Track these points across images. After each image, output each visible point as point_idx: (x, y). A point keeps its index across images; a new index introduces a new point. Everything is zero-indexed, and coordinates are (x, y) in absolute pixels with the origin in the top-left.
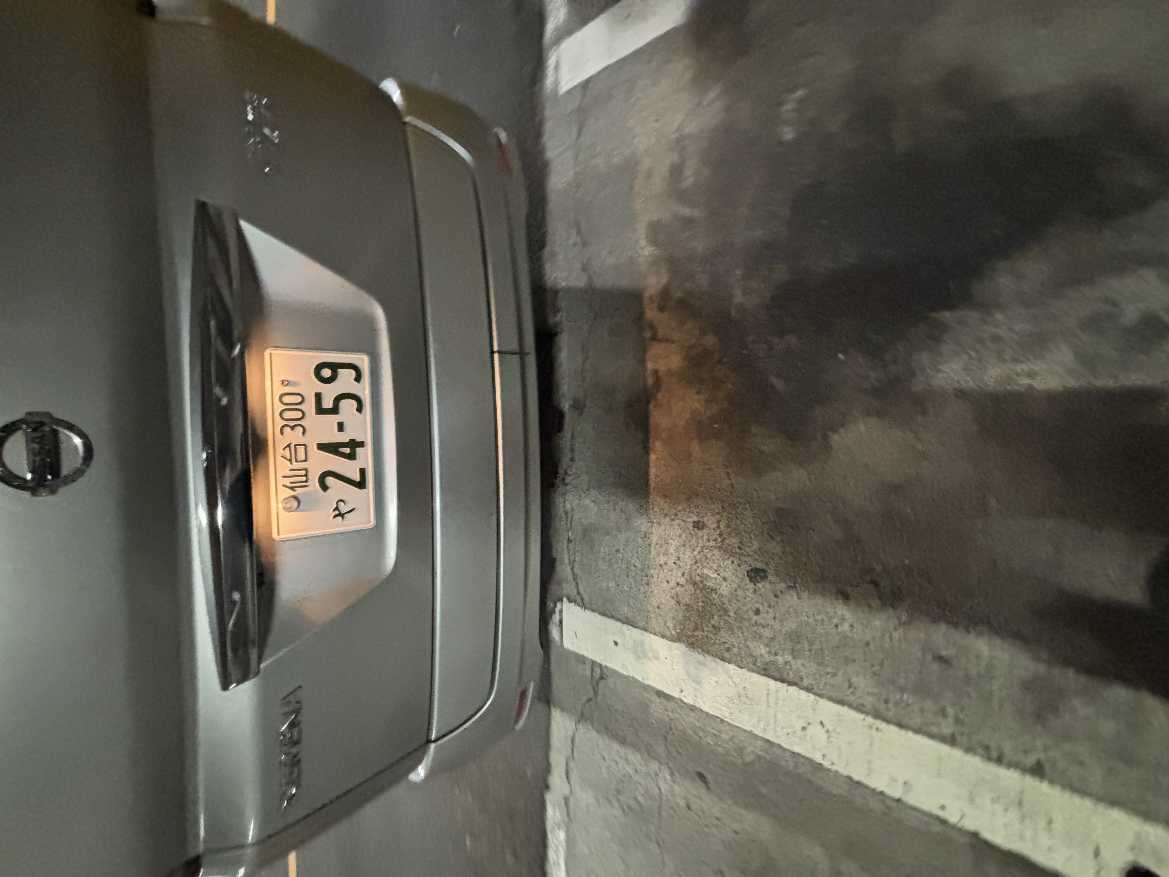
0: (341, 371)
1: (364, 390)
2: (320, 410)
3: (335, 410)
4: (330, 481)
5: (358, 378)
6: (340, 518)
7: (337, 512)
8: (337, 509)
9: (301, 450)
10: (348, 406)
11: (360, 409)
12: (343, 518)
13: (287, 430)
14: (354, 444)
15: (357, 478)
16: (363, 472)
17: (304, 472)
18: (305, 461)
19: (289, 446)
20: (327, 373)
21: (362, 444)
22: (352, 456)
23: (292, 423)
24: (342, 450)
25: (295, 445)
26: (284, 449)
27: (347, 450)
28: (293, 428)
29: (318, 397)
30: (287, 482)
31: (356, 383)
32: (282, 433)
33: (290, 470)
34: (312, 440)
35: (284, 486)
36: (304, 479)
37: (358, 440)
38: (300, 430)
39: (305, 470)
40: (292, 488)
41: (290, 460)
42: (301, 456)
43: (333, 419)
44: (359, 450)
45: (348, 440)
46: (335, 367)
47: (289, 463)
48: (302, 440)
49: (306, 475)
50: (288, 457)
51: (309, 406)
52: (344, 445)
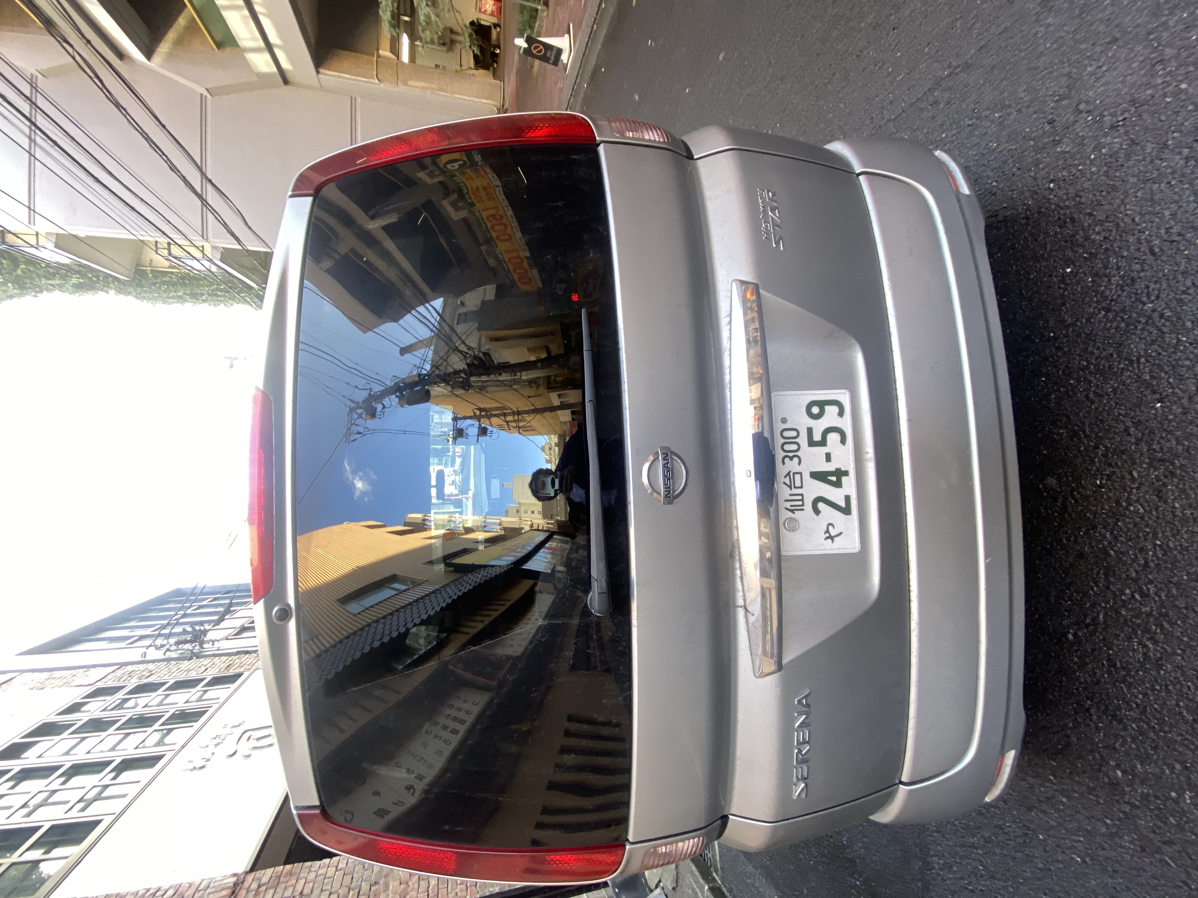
0: (827, 408)
1: (846, 424)
2: (812, 443)
3: (823, 443)
4: (821, 506)
5: (841, 414)
6: (830, 540)
7: (827, 535)
8: (827, 531)
9: (797, 477)
10: (833, 438)
11: (843, 441)
12: (833, 541)
13: (787, 460)
14: (840, 473)
15: (843, 504)
16: (847, 498)
17: (800, 498)
18: (801, 487)
19: (789, 474)
20: (815, 410)
21: (846, 473)
22: (838, 484)
23: (791, 454)
24: (829, 478)
25: (794, 474)
26: (785, 477)
27: (834, 479)
28: (791, 458)
29: (810, 431)
30: (788, 505)
31: (839, 418)
32: (784, 463)
33: (791, 495)
34: (806, 469)
35: (786, 509)
36: (800, 503)
37: (843, 469)
38: (796, 460)
39: (802, 495)
40: (792, 511)
41: (790, 487)
42: (798, 484)
43: (823, 450)
44: (844, 479)
45: (832, 469)
46: (822, 404)
47: (788, 489)
48: (797, 469)
49: (802, 500)
50: (789, 483)
51: (803, 440)
52: (831, 474)
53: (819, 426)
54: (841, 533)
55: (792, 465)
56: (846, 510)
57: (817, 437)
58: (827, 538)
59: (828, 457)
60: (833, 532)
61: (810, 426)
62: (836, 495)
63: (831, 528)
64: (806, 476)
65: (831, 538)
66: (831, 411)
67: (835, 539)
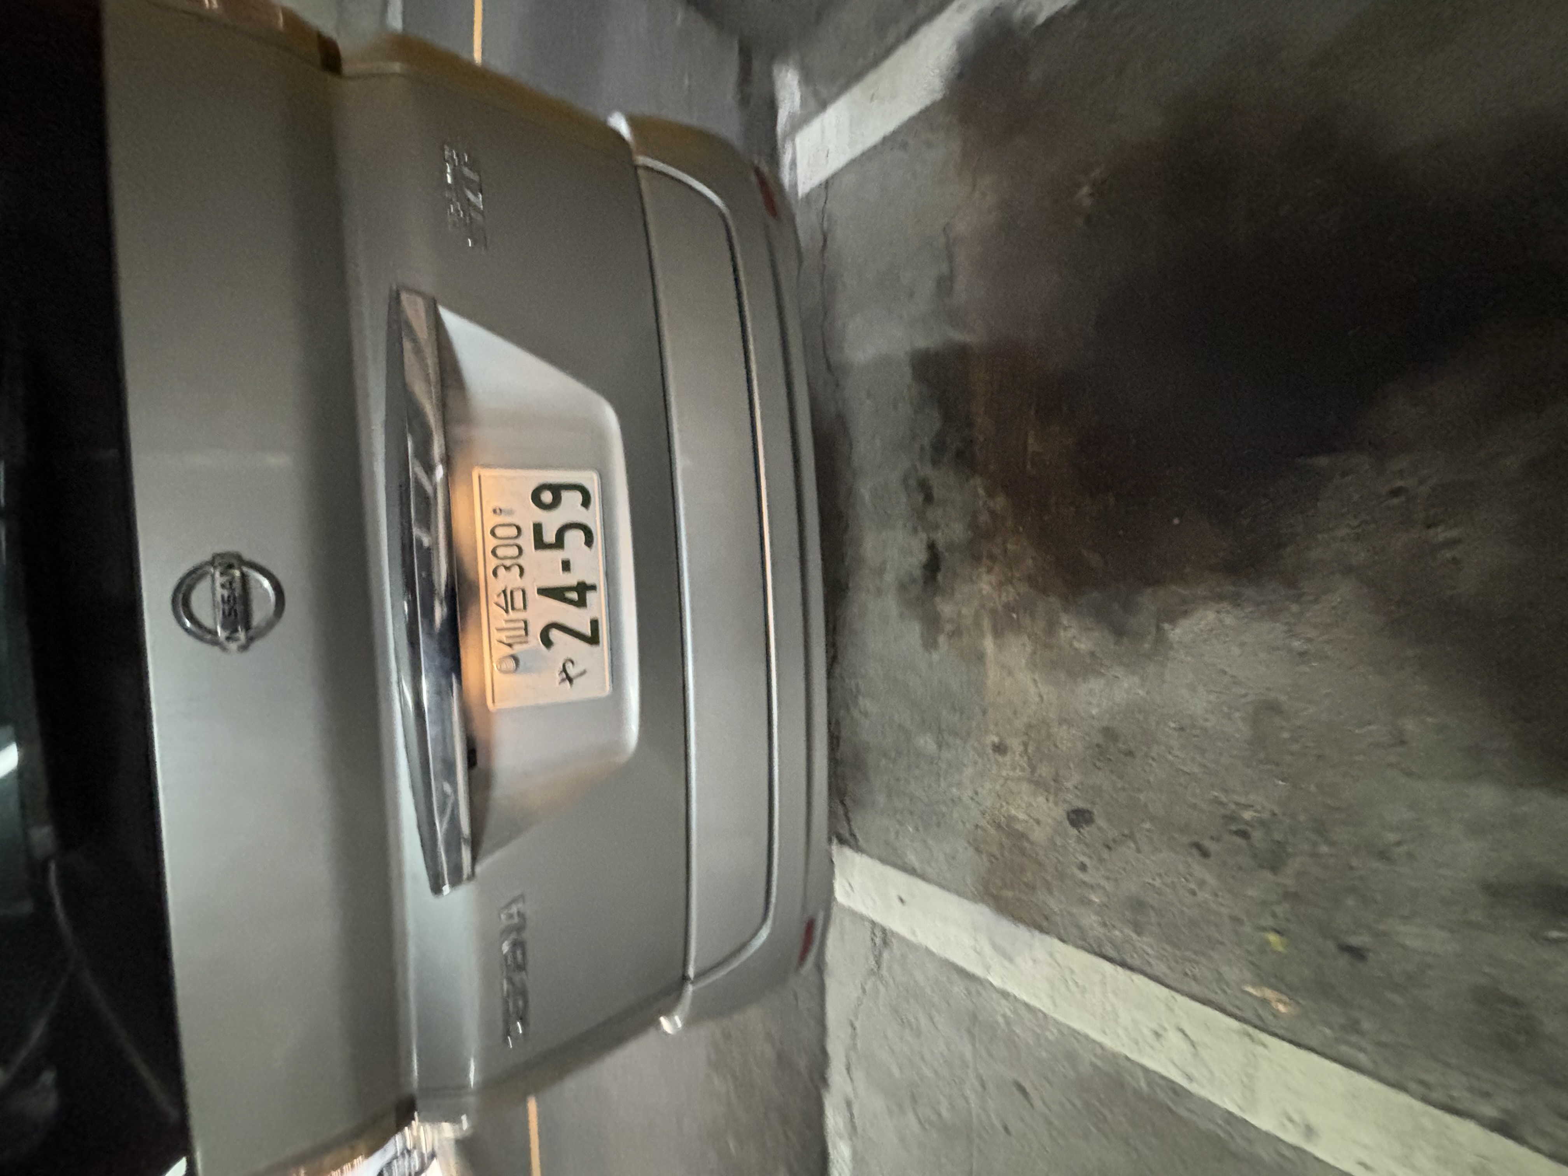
0: (564, 494)
1: (593, 518)
2: (541, 544)
4: (555, 634)
5: (586, 503)
6: (567, 683)
7: (564, 675)
8: (564, 670)
9: (518, 597)
10: (575, 538)
11: (589, 541)
12: (571, 683)
13: (502, 571)
14: (583, 588)
15: (587, 631)
16: (595, 624)
17: (522, 625)
18: (524, 609)
19: (504, 592)
20: (547, 497)
21: (593, 588)
22: (581, 603)
23: (508, 563)
24: (568, 595)
25: (513, 590)
26: (498, 596)
27: (574, 596)
28: (508, 568)
29: (538, 527)
30: (503, 636)
31: (583, 509)
32: (495, 576)
33: (507, 622)
34: (532, 583)
35: (501, 642)
36: (523, 633)
37: (589, 581)
38: (516, 570)
39: (525, 620)
40: (510, 645)
41: (506, 610)
42: (519, 604)
43: (558, 556)
44: (590, 596)
45: (575, 583)
46: (557, 490)
47: (504, 612)
48: (519, 584)
49: (526, 629)
50: (504, 605)
51: (527, 540)
52: (570, 589)
53: (552, 522)
54: (583, 673)
55: (510, 579)
56: (593, 639)
57: (549, 536)
58: (563, 680)
59: (566, 566)
60: (572, 671)
61: (537, 520)
62: (579, 620)
63: (569, 666)
64: (532, 594)
65: (570, 680)
66: (571, 499)
67: (575, 681)
